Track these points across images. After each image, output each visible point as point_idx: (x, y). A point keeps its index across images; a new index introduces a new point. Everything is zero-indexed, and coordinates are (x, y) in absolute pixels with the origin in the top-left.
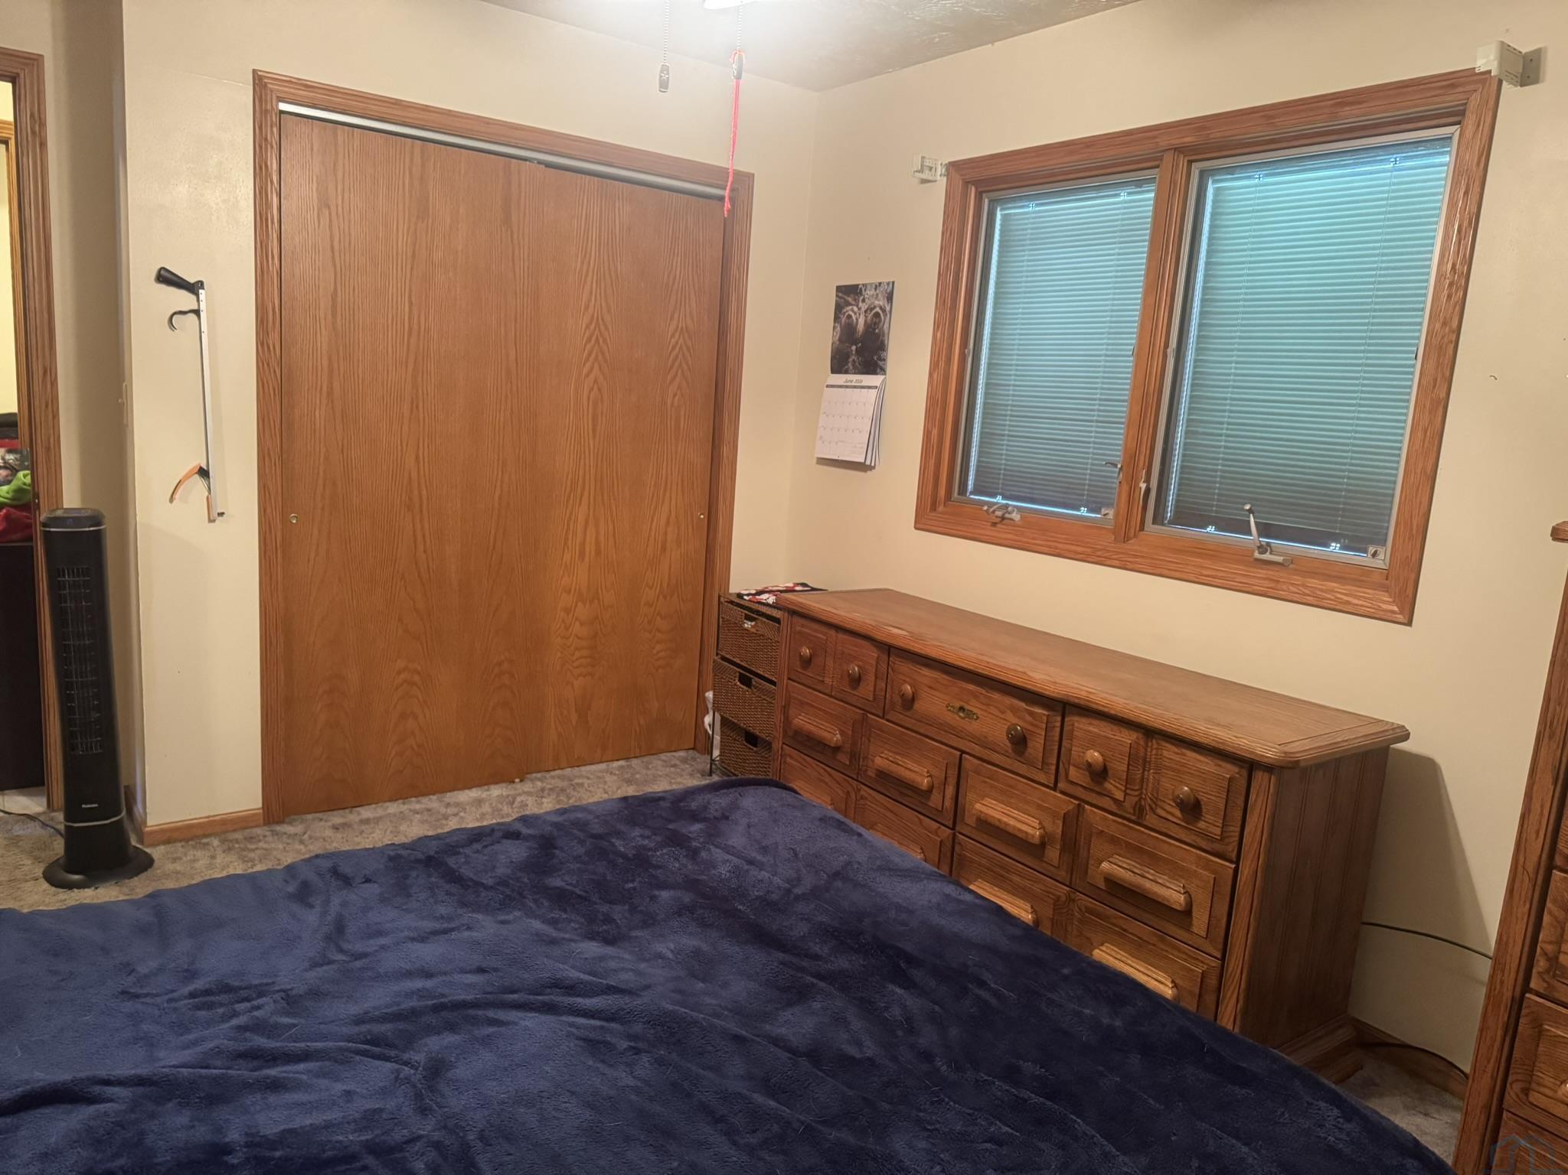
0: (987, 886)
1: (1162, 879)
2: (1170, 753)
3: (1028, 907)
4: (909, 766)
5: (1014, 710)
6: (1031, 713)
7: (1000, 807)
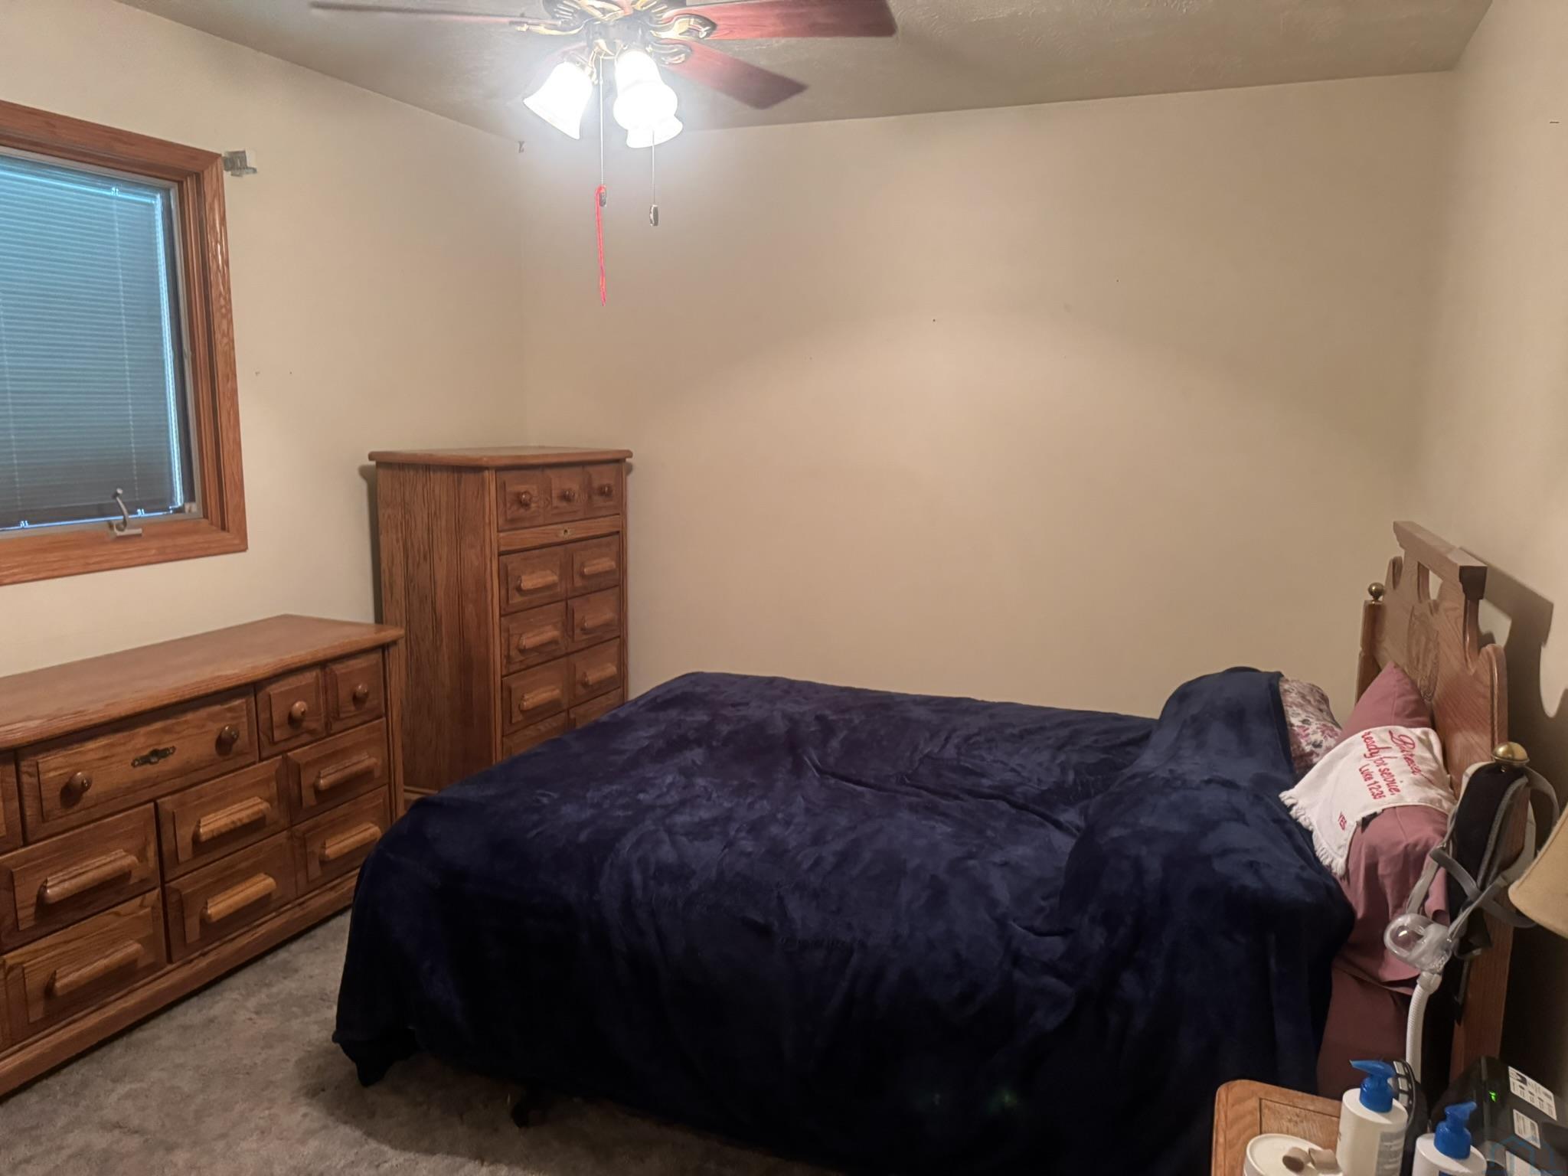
0: (219, 898)
1: (355, 759)
2: (339, 669)
3: (262, 876)
4: (97, 864)
5: (212, 718)
6: (230, 710)
7: (220, 814)
